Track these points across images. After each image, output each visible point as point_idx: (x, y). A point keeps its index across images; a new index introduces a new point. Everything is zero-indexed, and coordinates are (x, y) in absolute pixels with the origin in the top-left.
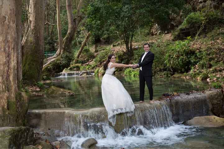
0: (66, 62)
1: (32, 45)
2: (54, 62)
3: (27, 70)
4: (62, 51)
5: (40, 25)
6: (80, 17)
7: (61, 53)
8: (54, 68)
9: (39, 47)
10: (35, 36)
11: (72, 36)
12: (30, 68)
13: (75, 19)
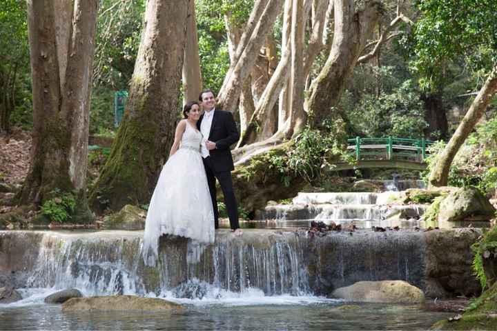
0: (304, 161)
1: (140, 92)
2: (261, 160)
3: (118, 168)
4: (299, 122)
5: (168, 35)
6: (376, 6)
7: (296, 130)
8: (262, 179)
9: (160, 100)
10: (151, 68)
11: (340, 74)
12: (127, 161)
13: (357, 15)
